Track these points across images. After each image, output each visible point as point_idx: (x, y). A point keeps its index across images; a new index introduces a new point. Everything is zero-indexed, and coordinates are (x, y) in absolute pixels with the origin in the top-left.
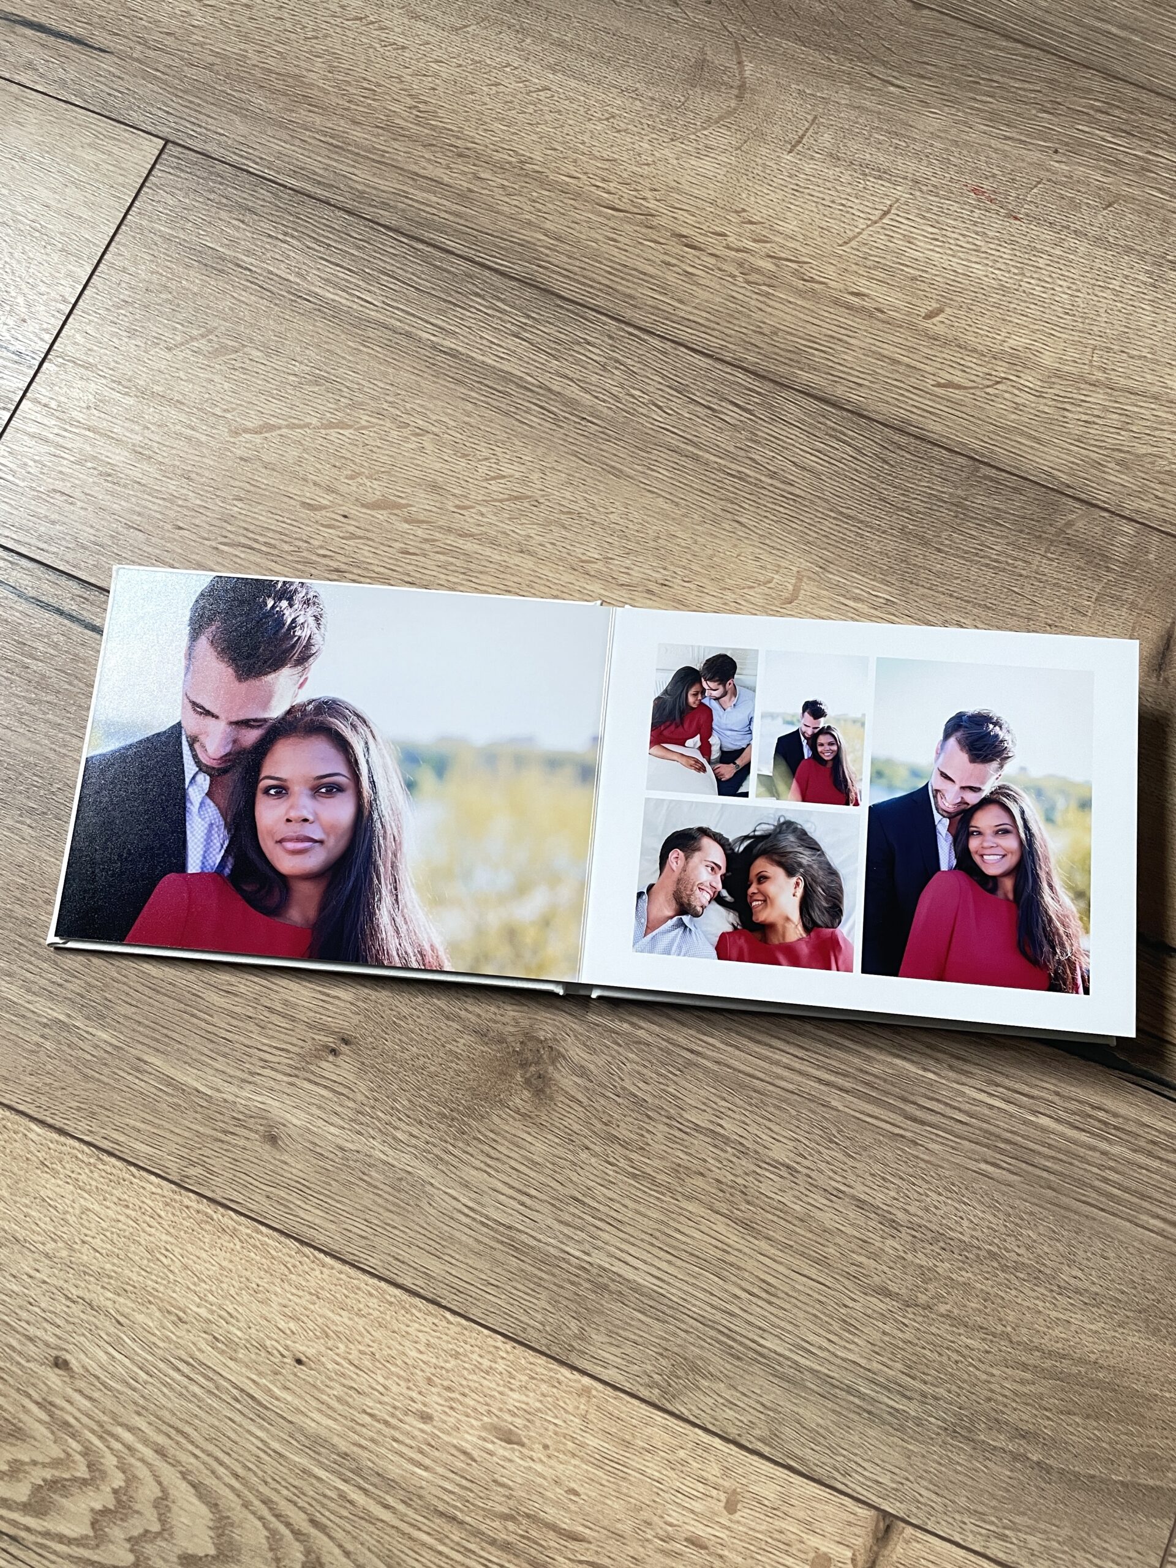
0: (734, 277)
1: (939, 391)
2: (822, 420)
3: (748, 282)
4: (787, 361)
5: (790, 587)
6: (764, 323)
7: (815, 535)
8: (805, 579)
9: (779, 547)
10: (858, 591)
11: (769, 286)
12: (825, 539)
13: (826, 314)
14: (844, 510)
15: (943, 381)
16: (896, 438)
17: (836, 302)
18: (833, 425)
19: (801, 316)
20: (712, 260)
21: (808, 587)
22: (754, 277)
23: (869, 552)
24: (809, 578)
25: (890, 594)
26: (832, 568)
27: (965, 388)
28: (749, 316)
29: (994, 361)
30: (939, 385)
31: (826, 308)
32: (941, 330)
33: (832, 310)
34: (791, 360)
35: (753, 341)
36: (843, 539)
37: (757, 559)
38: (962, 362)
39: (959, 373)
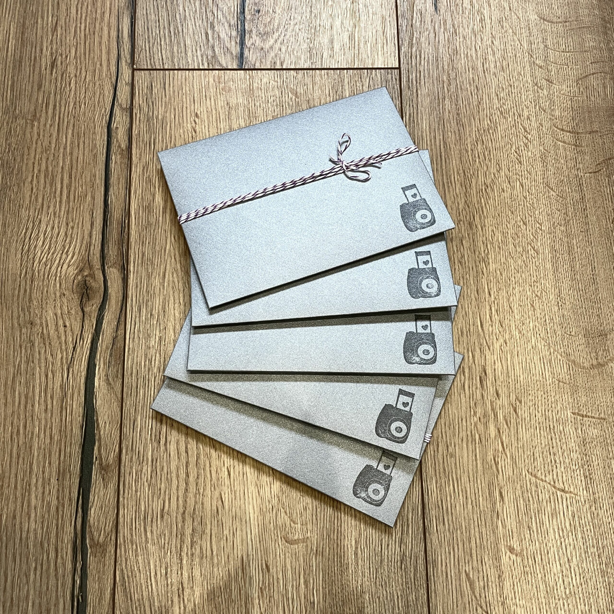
13: (479, 481)
18: (410, 517)
19: (470, 467)
27: (474, 593)
38: (490, 584)
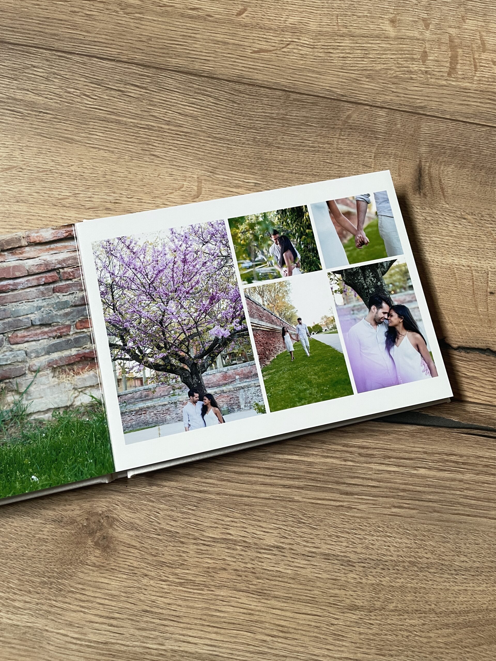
0: (117, 12)
1: (256, 55)
2: (191, 85)
3: (126, 13)
4: (161, 55)
5: (196, 188)
6: (142, 35)
7: (203, 154)
8: (203, 181)
9: (182, 165)
10: (237, 182)
11: (140, 13)
12: (209, 155)
14: (217, 136)
15: (256, 49)
16: (237, 87)
17: (182, 15)
20: (102, 5)
21: (206, 186)
22: (129, 10)
23: (237, 157)
24: (205, 180)
25: (256, 179)
26: (218, 171)
28: (132, 33)
29: (283, 33)
30: (255, 52)
31: (177, 20)
32: (247, 20)
33: (181, 21)
34: (163, 53)
35: (137, 47)
36: (221, 153)
37: (171, 175)
39: (264, 43)
